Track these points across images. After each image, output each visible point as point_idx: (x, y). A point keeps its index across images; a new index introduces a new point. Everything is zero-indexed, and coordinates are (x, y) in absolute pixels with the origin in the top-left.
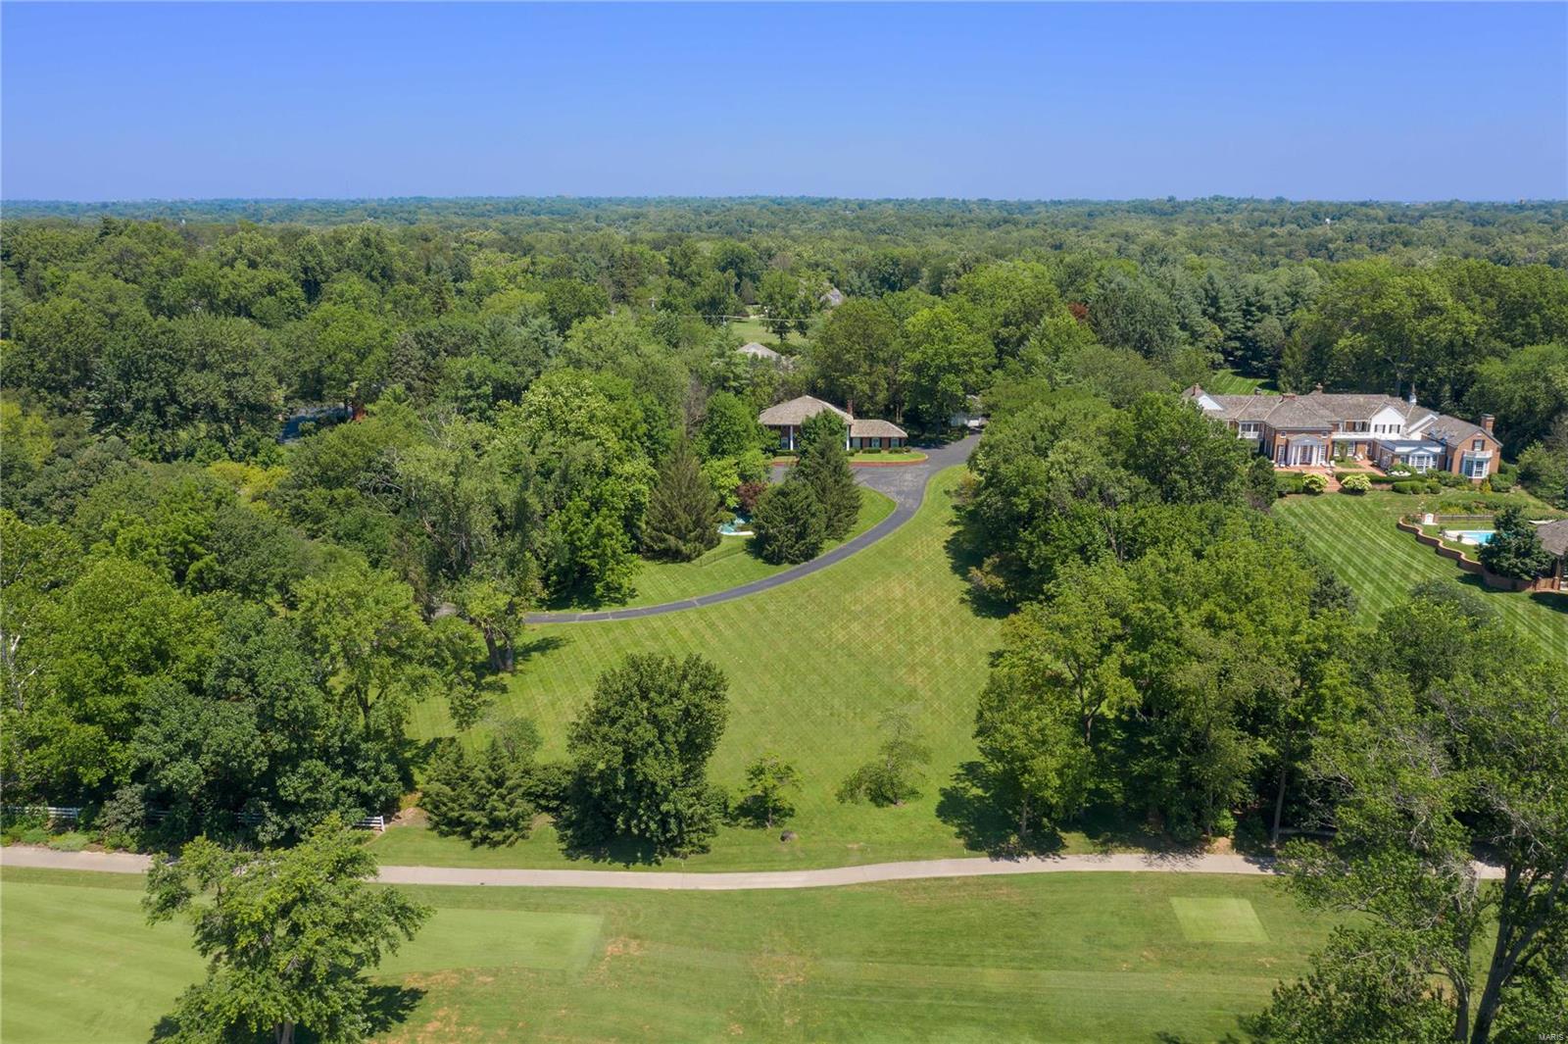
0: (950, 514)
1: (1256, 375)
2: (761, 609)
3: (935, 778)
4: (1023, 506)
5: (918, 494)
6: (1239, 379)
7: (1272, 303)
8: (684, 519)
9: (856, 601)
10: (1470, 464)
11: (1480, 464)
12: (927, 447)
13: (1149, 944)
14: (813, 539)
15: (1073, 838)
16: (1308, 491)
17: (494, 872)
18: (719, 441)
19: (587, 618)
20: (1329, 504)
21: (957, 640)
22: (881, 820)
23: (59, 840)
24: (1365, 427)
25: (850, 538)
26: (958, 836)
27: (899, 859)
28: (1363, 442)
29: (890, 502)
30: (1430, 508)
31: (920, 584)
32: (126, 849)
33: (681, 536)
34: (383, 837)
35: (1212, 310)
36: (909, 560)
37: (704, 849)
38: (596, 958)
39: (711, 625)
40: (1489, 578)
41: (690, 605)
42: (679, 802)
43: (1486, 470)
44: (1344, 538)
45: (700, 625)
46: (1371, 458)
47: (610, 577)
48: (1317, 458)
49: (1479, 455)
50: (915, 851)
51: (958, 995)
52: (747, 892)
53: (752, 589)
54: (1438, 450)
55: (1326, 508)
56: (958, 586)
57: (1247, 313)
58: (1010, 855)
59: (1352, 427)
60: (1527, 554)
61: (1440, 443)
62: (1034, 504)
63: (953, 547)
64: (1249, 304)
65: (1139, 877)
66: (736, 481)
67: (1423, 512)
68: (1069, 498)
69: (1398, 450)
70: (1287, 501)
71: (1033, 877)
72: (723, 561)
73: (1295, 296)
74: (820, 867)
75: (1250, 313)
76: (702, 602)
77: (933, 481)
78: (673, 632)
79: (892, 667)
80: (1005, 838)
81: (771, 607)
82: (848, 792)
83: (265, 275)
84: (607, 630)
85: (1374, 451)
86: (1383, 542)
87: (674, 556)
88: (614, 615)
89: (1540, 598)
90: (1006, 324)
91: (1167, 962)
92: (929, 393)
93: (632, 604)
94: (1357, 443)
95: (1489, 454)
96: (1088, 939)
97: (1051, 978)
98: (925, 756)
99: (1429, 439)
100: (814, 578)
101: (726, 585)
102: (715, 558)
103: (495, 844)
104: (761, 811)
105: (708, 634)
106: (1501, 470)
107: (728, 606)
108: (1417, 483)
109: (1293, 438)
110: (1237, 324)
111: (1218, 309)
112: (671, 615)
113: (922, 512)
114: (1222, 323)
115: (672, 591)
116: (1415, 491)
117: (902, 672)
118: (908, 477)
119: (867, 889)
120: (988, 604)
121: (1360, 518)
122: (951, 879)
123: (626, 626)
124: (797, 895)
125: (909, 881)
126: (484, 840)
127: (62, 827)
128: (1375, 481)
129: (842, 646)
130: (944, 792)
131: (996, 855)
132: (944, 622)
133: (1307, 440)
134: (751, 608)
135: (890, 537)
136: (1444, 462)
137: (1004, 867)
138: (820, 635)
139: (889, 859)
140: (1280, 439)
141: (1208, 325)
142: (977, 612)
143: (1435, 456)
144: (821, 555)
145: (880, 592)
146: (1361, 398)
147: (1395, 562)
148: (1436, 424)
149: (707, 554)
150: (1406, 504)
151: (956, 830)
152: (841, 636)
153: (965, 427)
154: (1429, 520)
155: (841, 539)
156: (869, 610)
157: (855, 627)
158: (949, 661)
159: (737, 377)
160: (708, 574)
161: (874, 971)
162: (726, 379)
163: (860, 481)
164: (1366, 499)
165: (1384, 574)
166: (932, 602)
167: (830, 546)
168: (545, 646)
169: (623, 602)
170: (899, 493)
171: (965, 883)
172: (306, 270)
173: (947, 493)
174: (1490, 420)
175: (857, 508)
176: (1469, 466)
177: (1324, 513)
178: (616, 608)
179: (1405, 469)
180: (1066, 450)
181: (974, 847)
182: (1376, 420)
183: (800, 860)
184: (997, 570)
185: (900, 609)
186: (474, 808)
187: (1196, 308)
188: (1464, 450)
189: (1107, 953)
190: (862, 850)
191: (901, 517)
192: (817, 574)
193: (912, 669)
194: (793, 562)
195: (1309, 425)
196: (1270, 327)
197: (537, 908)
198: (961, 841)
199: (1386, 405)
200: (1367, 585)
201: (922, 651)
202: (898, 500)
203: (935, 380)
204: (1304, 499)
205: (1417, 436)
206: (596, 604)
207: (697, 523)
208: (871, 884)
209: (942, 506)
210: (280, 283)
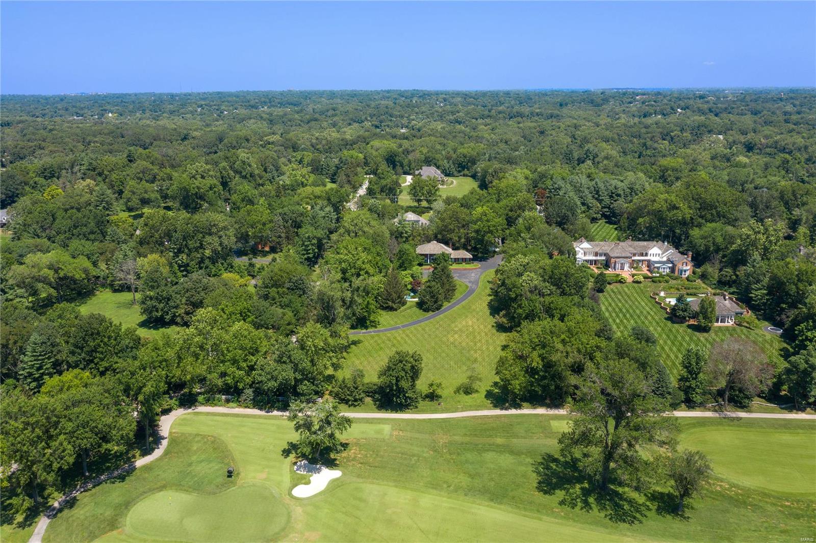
0: (488, 291)
1: (615, 223)
2: (423, 329)
3: (484, 386)
4: (513, 296)
5: (476, 282)
6: (607, 225)
7: (622, 193)
8: (394, 296)
9: (456, 327)
10: (682, 271)
11: (685, 271)
12: (481, 261)
13: (542, 432)
14: (440, 303)
15: (524, 404)
16: (620, 282)
18: (403, 263)
19: (363, 333)
20: (627, 287)
21: (491, 341)
22: (468, 398)
23: (228, 405)
24: (646, 255)
25: (453, 301)
27: (473, 410)
28: (645, 260)
29: (467, 287)
30: (664, 290)
31: (478, 320)
32: (249, 408)
33: (393, 302)
35: (597, 196)
36: (474, 310)
37: (417, 407)
38: (391, 435)
39: (407, 336)
40: (674, 319)
41: (399, 328)
42: (410, 394)
43: (688, 273)
44: (629, 302)
45: (404, 336)
46: (648, 267)
47: (371, 318)
48: (626, 267)
49: (685, 268)
50: (478, 408)
51: (490, 445)
52: (430, 419)
53: (420, 321)
54: (671, 265)
55: (626, 289)
56: (491, 321)
57: (611, 197)
58: (506, 409)
59: (642, 255)
60: (686, 311)
61: (672, 262)
62: (517, 296)
63: (490, 305)
64: (612, 193)
65: (542, 415)
66: (411, 279)
67: (661, 290)
68: (528, 293)
69: (656, 265)
70: (612, 286)
71: (512, 415)
72: (409, 311)
73: (631, 189)
74: (450, 412)
75: (612, 197)
76: (403, 326)
77: (482, 277)
78: (395, 338)
79: (469, 351)
80: (504, 404)
81: (427, 329)
82: (457, 391)
83: (209, 182)
84: (373, 337)
85: (649, 264)
86: (643, 304)
87: (391, 309)
88: (374, 332)
89: (689, 326)
90: (511, 211)
91: (546, 437)
92: (481, 241)
93: (379, 328)
94: (643, 261)
95: (688, 267)
96: (526, 431)
97: (515, 441)
98: (480, 380)
99: (669, 261)
100: (441, 318)
101: (410, 320)
102: (405, 310)
103: (355, 406)
104: (432, 397)
105: (407, 339)
106: (694, 273)
107: (412, 328)
108: (661, 279)
109: (617, 260)
110: (607, 200)
111: (599, 196)
112: (393, 332)
113: (478, 291)
114: (600, 201)
115: (392, 323)
116: (660, 282)
117: (472, 352)
118: (473, 275)
119: (465, 418)
120: (501, 328)
121: (637, 293)
122: (488, 416)
123: (378, 336)
124: (445, 420)
125: (476, 416)
126: (352, 405)
127: (228, 401)
128: (646, 277)
129: (452, 343)
130: (487, 391)
131: (502, 409)
132: (486, 334)
133: (622, 261)
134: (420, 329)
135: (466, 301)
136: (673, 270)
137: (504, 412)
138: (444, 339)
139: (470, 410)
140: (613, 260)
141: (595, 202)
142: (498, 331)
143: (669, 268)
144: (443, 308)
145: (464, 323)
146: (645, 243)
147: (645, 312)
148: (673, 254)
149: (402, 308)
150: (655, 287)
151: (490, 402)
152: (451, 339)
153: (495, 252)
154: (662, 294)
155: (449, 302)
156: (460, 330)
157: (456, 336)
158: (488, 349)
159: (406, 232)
160: (404, 316)
161: (467, 439)
162: (402, 233)
163: (456, 277)
164: (642, 285)
165: (639, 317)
166: (482, 327)
167: (446, 305)
168: (355, 343)
169: (376, 327)
170: (470, 282)
171: (492, 416)
172: (222, 178)
173: (488, 282)
174: (690, 253)
175: (454, 290)
176: (681, 272)
177: (624, 291)
178: (373, 329)
179: (658, 273)
180: (528, 276)
181: (495, 406)
182: (651, 252)
183: (444, 410)
184: (504, 316)
185: (471, 329)
186: (348, 395)
187: (590, 196)
188: (680, 266)
189: (531, 434)
190: (462, 408)
191: (471, 292)
192: (441, 316)
193: (476, 352)
194: (433, 311)
195: (623, 255)
196: (621, 204)
197: (372, 423)
198: (492, 405)
199: (655, 246)
200: (632, 322)
201: (479, 345)
202: (469, 285)
203: (483, 236)
204: (618, 285)
205: (665, 259)
206: (366, 328)
207: (399, 297)
209: (486, 288)
210: (215, 185)
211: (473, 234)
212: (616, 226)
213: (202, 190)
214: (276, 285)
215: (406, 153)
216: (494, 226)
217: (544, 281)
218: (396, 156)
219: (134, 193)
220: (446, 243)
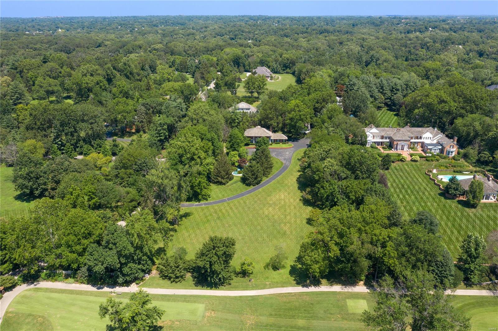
0: (298, 168)
1: (394, 111)
2: (245, 202)
3: (290, 262)
4: (317, 178)
5: (290, 160)
6: (389, 112)
7: (400, 88)
8: (223, 173)
9: (271, 200)
10: (449, 152)
11: (452, 152)
12: (293, 141)
13: (339, 314)
14: (259, 179)
15: (324, 281)
16: (401, 160)
17: (177, 290)
18: (233, 144)
19: (197, 205)
20: (407, 165)
21: (298, 214)
22: (275, 275)
23: (67, 281)
24: (421, 138)
25: (270, 176)
26: (294, 280)
27: (279, 287)
28: (420, 142)
29: (282, 163)
30: (436, 167)
31: (289, 194)
32: (84, 283)
33: (222, 178)
34: (149, 280)
35: (381, 90)
36: (286, 185)
37: (230, 284)
38: (204, 317)
39: (231, 208)
40: (447, 195)
41: (225, 201)
42: (223, 274)
43: (453, 154)
44: (409, 178)
45: (228, 208)
46: (422, 147)
47: (203, 193)
48: (406, 148)
49: (452, 150)
50: (283, 285)
51: (292, 327)
52: (241, 297)
53: (243, 195)
54: (440, 147)
55: (406, 167)
56: (299, 194)
57: (392, 91)
58: (306, 286)
59: (417, 138)
60: (457, 190)
61: (441, 145)
62: (320, 178)
63: (298, 180)
64: (393, 88)
65: (339, 293)
66: (238, 158)
67: (433, 169)
68: (329, 177)
69: (429, 147)
70: (395, 164)
71: (313, 293)
72: (234, 185)
73: (407, 85)
74: (259, 289)
75: (393, 91)
76: (229, 199)
77: (295, 155)
78: (221, 210)
79: (280, 223)
80: (306, 281)
81: (247, 202)
82: (267, 266)
83: (96, 78)
84: (203, 210)
85: (423, 145)
86: (420, 180)
87: (221, 183)
88: (205, 204)
89: (460, 202)
91: (343, 319)
92: (294, 127)
93: (210, 200)
94: (418, 143)
95: (455, 149)
96: (325, 312)
97: (315, 323)
98: (287, 259)
99: (438, 143)
101: (235, 194)
102: (232, 184)
103: (176, 282)
104: (244, 273)
105: (230, 211)
106: (458, 153)
107: (235, 201)
108: (433, 158)
109: (399, 143)
110: (389, 93)
111: (383, 90)
112: (220, 204)
113: (291, 167)
114: (384, 94)
115: (220, 195)
116: (432, 161)
117: (282, 225)
118: (287, 153)
119: (271, 296)
120: (306, 202)
121: (415, 170)
122: (292, 293)
123: (207, 208)
124: (253, 298)
125: (281, 294)
126: (174, 281)
127: (67, 276)
128: (421, 157)
129: (267, 216)
130: (292, 267)
131: (303, 286)
132: (295, 208)
133: (403, 143)
134: (242, 202)
135: (281, 176)
136: (442, 151)
137: (305, 290)
138: (261, 212)
139: (277, 287)
140: (395, 143)
141: (380, 94)
142: (304, 204)
143: (439, 149)
144: (262, 183)
145: (278, 197)
146: (420, 129)
147: (422, 188)
148: (441, 138)
149: (230, 182)
150: (429, 165)
151: (294, 278)
152: (266, 213)
153: (305, 134)
154: (435, 171)
155: (267, 177)
156: (274, 203)
157: (270, 209)
158: (295, 221)
159: (238, 119)
160: (230, 189)
161: (272, 320)
162: (235, 120)
163: (273, 155)
164: (418, 163)
165: (418, 192)
166: (292, 200)
167: (265, 179)
168: (186, 215)
169: (207, 200)
170: (285, 159)
171: (295, 294)
172: (108, 75)
173: (298, 159)
174: (456, 138)
175: (271, 167)
176: (449, 153)
177: (405, 169)
178: (205, 202)
179: (430, 153)
180: (329, 162)
181: (298, 284)
182: (424, 136)
183: (254, 287)
184: (309, 193)
185: (283, 203)
186: (171, 273)
187: (376, 90)
188: (447, 148)
189: (329, 315)
190: (270, 284)
191: (285, 168)
192: (260, 190)
193: (285, 225)
194: (254, 186)
195: (404, 139)
196: (398, 97)
197: (188, 302)
198: (295, 282)
199: (427, 131)
200: (413, 197)
201: (288, 217)
202: (284, 162)
204: (400, 163)
205: (435, 142)
206: (199, 200)
207: (227, 174)
208: (272, 294)
209: (296, 164)
210: (100, 81)
211: (288, 121)
212: (395, 113)
213: (89, 85)
214: (125, 167)
215: (247, 57)
216: (304, 115)
217: (342, 166)
218: (240, 59)
219: (41, 87)
220: (268, 127)
